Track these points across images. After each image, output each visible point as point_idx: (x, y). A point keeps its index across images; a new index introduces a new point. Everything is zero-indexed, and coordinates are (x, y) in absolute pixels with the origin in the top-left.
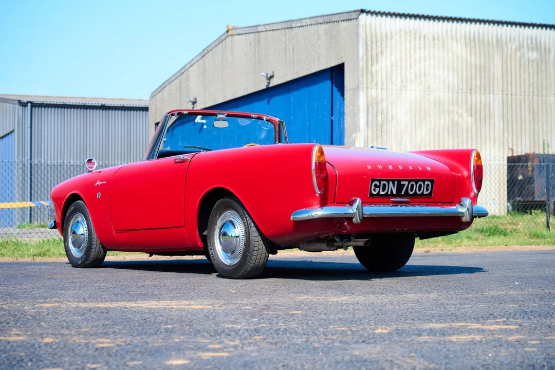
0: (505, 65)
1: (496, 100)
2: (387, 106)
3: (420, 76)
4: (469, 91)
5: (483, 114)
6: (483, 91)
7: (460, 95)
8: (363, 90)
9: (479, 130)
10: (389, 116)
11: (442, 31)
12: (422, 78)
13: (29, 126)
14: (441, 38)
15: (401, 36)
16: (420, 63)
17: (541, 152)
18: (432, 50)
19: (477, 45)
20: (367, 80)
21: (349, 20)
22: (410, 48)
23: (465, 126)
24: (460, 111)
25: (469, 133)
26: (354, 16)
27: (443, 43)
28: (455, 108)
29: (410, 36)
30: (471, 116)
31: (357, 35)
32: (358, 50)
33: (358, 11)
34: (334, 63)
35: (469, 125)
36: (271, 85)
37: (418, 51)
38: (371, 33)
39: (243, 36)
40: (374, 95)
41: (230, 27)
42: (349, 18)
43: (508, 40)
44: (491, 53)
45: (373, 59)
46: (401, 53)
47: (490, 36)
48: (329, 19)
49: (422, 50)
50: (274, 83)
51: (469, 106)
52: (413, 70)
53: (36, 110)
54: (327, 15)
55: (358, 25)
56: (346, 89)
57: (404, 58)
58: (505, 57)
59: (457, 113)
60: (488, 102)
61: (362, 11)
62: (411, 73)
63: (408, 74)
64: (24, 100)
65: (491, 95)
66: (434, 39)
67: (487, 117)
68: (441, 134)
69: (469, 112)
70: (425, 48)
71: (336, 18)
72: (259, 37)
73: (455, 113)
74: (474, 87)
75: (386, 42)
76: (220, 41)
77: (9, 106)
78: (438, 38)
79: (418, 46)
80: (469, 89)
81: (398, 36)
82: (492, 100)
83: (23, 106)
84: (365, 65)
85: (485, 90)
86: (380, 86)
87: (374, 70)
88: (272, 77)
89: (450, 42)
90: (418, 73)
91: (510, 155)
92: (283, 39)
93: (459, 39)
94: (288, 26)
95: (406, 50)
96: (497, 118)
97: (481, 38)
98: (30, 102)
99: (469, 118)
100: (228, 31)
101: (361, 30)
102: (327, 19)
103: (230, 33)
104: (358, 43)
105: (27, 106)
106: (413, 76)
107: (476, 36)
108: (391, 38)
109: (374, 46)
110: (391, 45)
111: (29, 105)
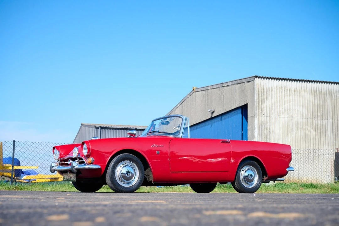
0: (333, 105)
1: (329, 123)
2: (270, 125)
3: (287, 110)
4: (314, 118)
5: (322, 130)
6: (321, 118)
7: (309, 120)
8: (257, 117)
9: (319, 138)
10: (271, 130)
11: (299, 87)
12: (289, 111)
14: (298, 90)
15: (277, 90)
16: (287, 103)
18: (293, 96)
19: (318, 94)
20: (259, 112)
21: (250, 81)
22: (282, 95)
23: (312, 136)
24: (309, 128)
25: (314, 140)
26: (252, 79)
27: (300, 93)
28: (307, 127)
29: (282, 90)
30: (315, 131)
31: (254, 89)
32: (254, 97)
33: (254, 77)
34: (242, 104)
35: (314, 136)
36: (213, 116)
37: (286, 97)
38: (261, 88)
39: (201, 92)
40: (263, 120)
41: (195, 88)
42: (250, 80)
43: (335, 92)
44: (326, 98)
45: (262, 101)
46: (277, 98)
47: (325, 90)
48: (240, 82)
49: (288, 96)
50: (214, 115)
51: (314, 126)
52: (283, 107)
53: (103, 130)
54: (239, 80)
55: (254, 84)
56: (248, 117)
57: (278, 101)
58: (333, 100)
59: (308, 129)
60: (324, 123)
61: (256, 77)
62: (282, 109)
63: (281, 109)
64: (97, 126)
65: (326, 120)
66: (294, 91)
67: (324, 132)
68: (299, 140)
69: (314, 129)
70: (290, 96)
71: (244, 81)
72: (208, 92)
73: (306, 129)
74: (316, 116)
75: (269, 93)
76: (190, 95)
77: (91, 129)
78: (297, 91)
79: (286, 94)
80: (314, 117)
81: (275, 90)
82: (326, 123)
83: (97, 128)
84: (258, 104)
85: (323, 118)
86: (266, 115)
87: (263, 107)
88: (213, 112)
89: (303, 92)
90: (286, 108)
91: (337, 151)
92: (219, 93)
93: (308, 91)
94: (221, 86)
95: (279, 97)
96: (329, 133)
97: (320, 90)
98: (101, 127)
99: (314, 132)
100: (193, 90)
101: (256, 87)
102: (239, 82)
103: (195, 91)
104: (254, 93)
106: (284, 110)
107: (318, 90)
108: (272, 91)
109: (263, 95)
110: (272, 94)
111: (100, 128)
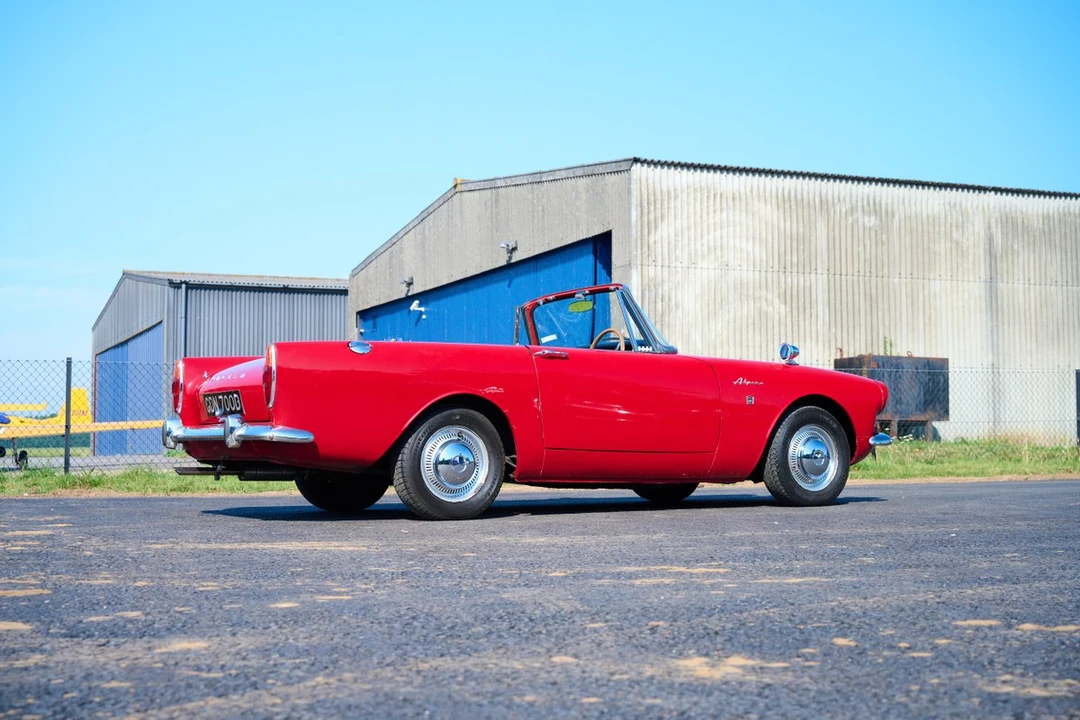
0: (831, 233)
1: (819, 282)
2: (670, 290)
3: (715, 249)
4: (782, 270)
5: (801, 302)
6: (801, 270)
7: (769, 275)
8: (637, 268)
9: (795, 323)
10: (673, 303)
11: (745, 187)
12: (718, 250)
13: (183, 315)
14: (744, 197)
15: (688, 194)
16: (715, 231)
17: (882, 354)
18: (731, 213)
19: (793, 207)
20: (642, 254)
21: (617, 172)
22: (701, 210)
23: (776, 317)
24: (770, 297)
25: (783, 327)
26: (624, 166)
27: (747, 204)
28: (764, 292)
29: (701, 194)
30: (786, 303)
31: (629, 192)
32: (630, 214)
33: (630, 160)
34: (597, 231)
35: (783, 315)
36: (513, 261)
37: (712, 214)
38: (648, 189)
39: (476, 193)
40: (652, 274)
41: (459, 181)
42: (619, 169)
43: (836, 201)
44: (813, 218)
45: (650, 226)
46: (688, 217)
47: (811, 196)
48: (592, 171)
49: (718, 213)
50: (517, 257)
51: (782, 290)
52: (705, 241)
53: (193, 293)
54: (589, 166)
55: (630, 179)
56: (613, 266)
57: (692, 223)
58: (831, 223)
59: (766, 300)
60: (808, 284)
61: (636, 160)
62: (702, 245)
63: (699, 247)
64: (177, 279)
65: (813, 275)
66: (734, 198)
67: (808, 306)
68: (744, 326)
69: (782, 298)
70: (721, 210)
71: (600, 169)
72: (497, 195)
73: (763, 299)
74: (789, 264)
75: (668, 203)
76: (446, 199)
77: (156, 288)
78: (740, 197)
79: (711, 208)
80: (782, 265)
81: (685, 195)
82: (813, 281)
83: (175, 287)
84: (639, 233)
85: (804, 268)
86: (659, 263)
87: (652, 240)
88: (514, 249)
89: (756, 202)
90: (712, 244)
91: (838, 357)
92: (530, 197)
93: (769, 199)
94: (537, 179)
95: (695, 214)
96: (820, 307)
97: (799, 197)
98: (185, 282)
99: (783, 307)
100: (455, 186)
101: (634, 187)
102: (589, 171)
103: (459, 188)
104: (630, 203)
105: (181, 287)
106: (705, 249)
107: (793, 195)
108: (676, 197)
109: (652, 208)
110: (675, 207)
111: (184, 286)
